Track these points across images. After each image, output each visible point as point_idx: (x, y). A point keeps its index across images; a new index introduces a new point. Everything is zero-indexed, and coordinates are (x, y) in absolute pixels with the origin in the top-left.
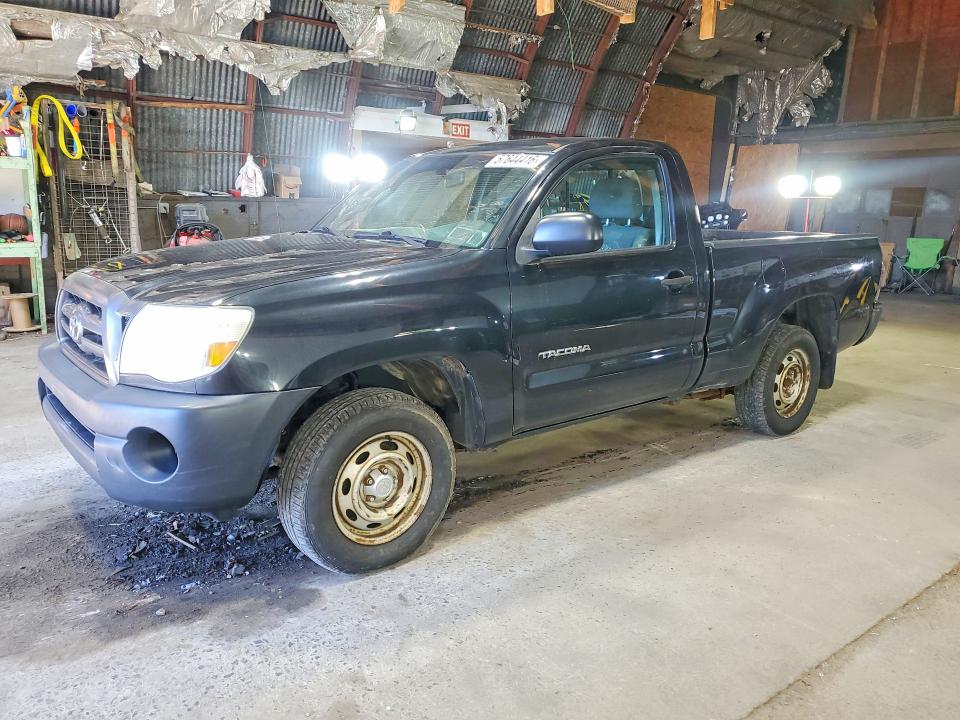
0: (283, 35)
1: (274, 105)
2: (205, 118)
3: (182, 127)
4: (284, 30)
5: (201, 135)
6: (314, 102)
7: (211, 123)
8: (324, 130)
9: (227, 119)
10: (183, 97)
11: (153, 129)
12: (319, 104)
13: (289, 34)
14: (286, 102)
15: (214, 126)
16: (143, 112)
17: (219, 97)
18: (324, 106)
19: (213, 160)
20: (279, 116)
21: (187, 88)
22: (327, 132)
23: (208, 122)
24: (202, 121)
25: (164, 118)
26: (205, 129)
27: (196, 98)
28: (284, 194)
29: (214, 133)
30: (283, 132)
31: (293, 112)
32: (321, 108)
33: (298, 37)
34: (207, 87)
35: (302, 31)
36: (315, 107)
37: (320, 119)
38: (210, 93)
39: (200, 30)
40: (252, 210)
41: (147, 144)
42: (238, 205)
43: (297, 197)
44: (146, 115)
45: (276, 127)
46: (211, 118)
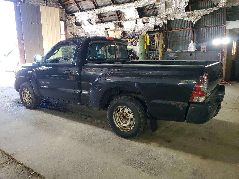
0: (201, 7)
1: (202, 26)
2: (183, 32)
3: (178, 35)
4: (201, 5)
5: (183, 37)
6: (214, 23)
7: (185, 33)
8: (219, 31)
9: (189, 32)
10: (178, 28)
11: (172, 37)
12: (216, 23)
13: (203, 6)
14: (205, 25)
15: (186, 34)
16: (170, 33)
17: (186, 27)
18: (218, 23)
19: (186, 43)
20: (204, 29)
21: (179, 26)
22: (220, 31)
23: (184, 33)
24: (183, 33)
25: (174, 34)
26: (184, 35)
27: (181, 28)
28: (202, 50)
29: (186, 36)
30: (205, 33)
31: (208, 27)
32: (217, 24)
33: (206, 6)
34: (183, 25)
35: (206, 4)
36: (215, 24)
37: (217, 27)
38: (184, 26)
39: (175, 12)
40: (193, 55)
41: (171, 40)
42: (190, 54)
43: (206, 51)
44: (171, 34)
45: (203, 32)
46: (185, 32)
